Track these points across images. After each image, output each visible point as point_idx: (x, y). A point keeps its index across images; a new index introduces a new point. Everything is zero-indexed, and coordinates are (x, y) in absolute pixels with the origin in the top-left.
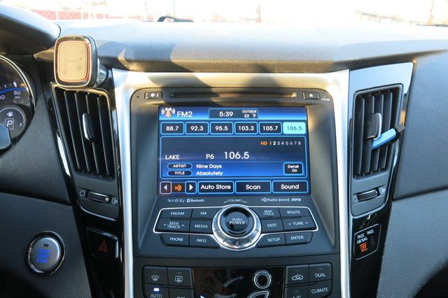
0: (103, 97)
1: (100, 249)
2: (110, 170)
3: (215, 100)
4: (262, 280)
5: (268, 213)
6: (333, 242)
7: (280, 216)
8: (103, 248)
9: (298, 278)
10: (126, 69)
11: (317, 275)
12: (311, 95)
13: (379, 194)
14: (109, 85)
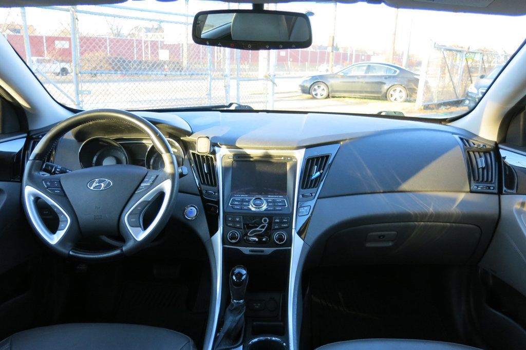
0: (211, 157)
1: (212, 210)
2: (215, 184)
3: (251, 159)
4: (265, 221)
5: (269, 200)
6: (291, 210)
7: (274, 202)
8: (212, 209)
9: (277, 220)
10: (220, 147)
11: (284, 220)
12: (289, 158)
13: (312, 196)
14: (214, 153)
